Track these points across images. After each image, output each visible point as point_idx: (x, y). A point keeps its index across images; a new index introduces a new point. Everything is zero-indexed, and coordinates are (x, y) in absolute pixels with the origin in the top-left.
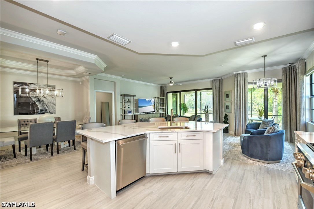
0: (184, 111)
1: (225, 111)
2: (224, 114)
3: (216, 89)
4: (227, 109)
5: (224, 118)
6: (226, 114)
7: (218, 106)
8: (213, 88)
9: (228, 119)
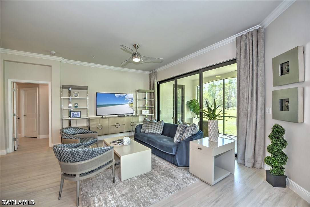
0: (194, 112)
1: (275, 117)
2: (272, 126)
3: (245, 57)
4: (282, 109)
5: (271, 137)
6: (276, 127)
7: (252, 100)
8: (238, 60)
9: (284, 143)
